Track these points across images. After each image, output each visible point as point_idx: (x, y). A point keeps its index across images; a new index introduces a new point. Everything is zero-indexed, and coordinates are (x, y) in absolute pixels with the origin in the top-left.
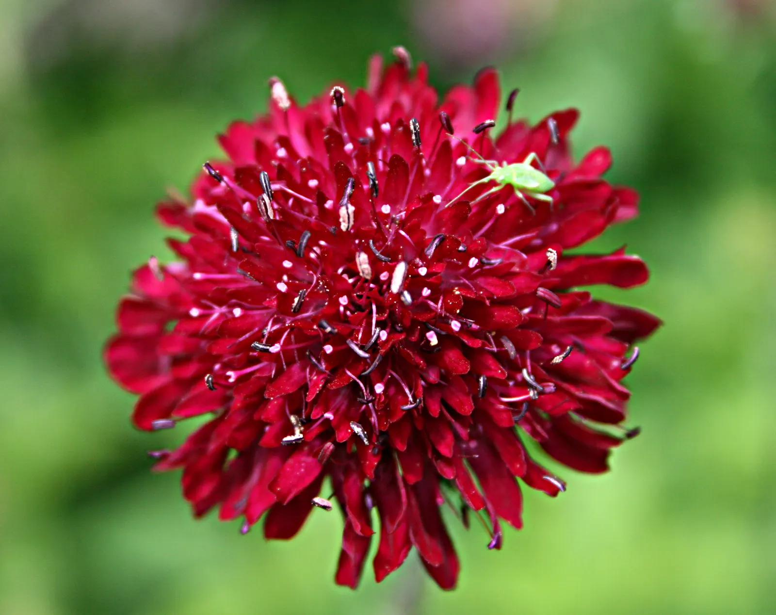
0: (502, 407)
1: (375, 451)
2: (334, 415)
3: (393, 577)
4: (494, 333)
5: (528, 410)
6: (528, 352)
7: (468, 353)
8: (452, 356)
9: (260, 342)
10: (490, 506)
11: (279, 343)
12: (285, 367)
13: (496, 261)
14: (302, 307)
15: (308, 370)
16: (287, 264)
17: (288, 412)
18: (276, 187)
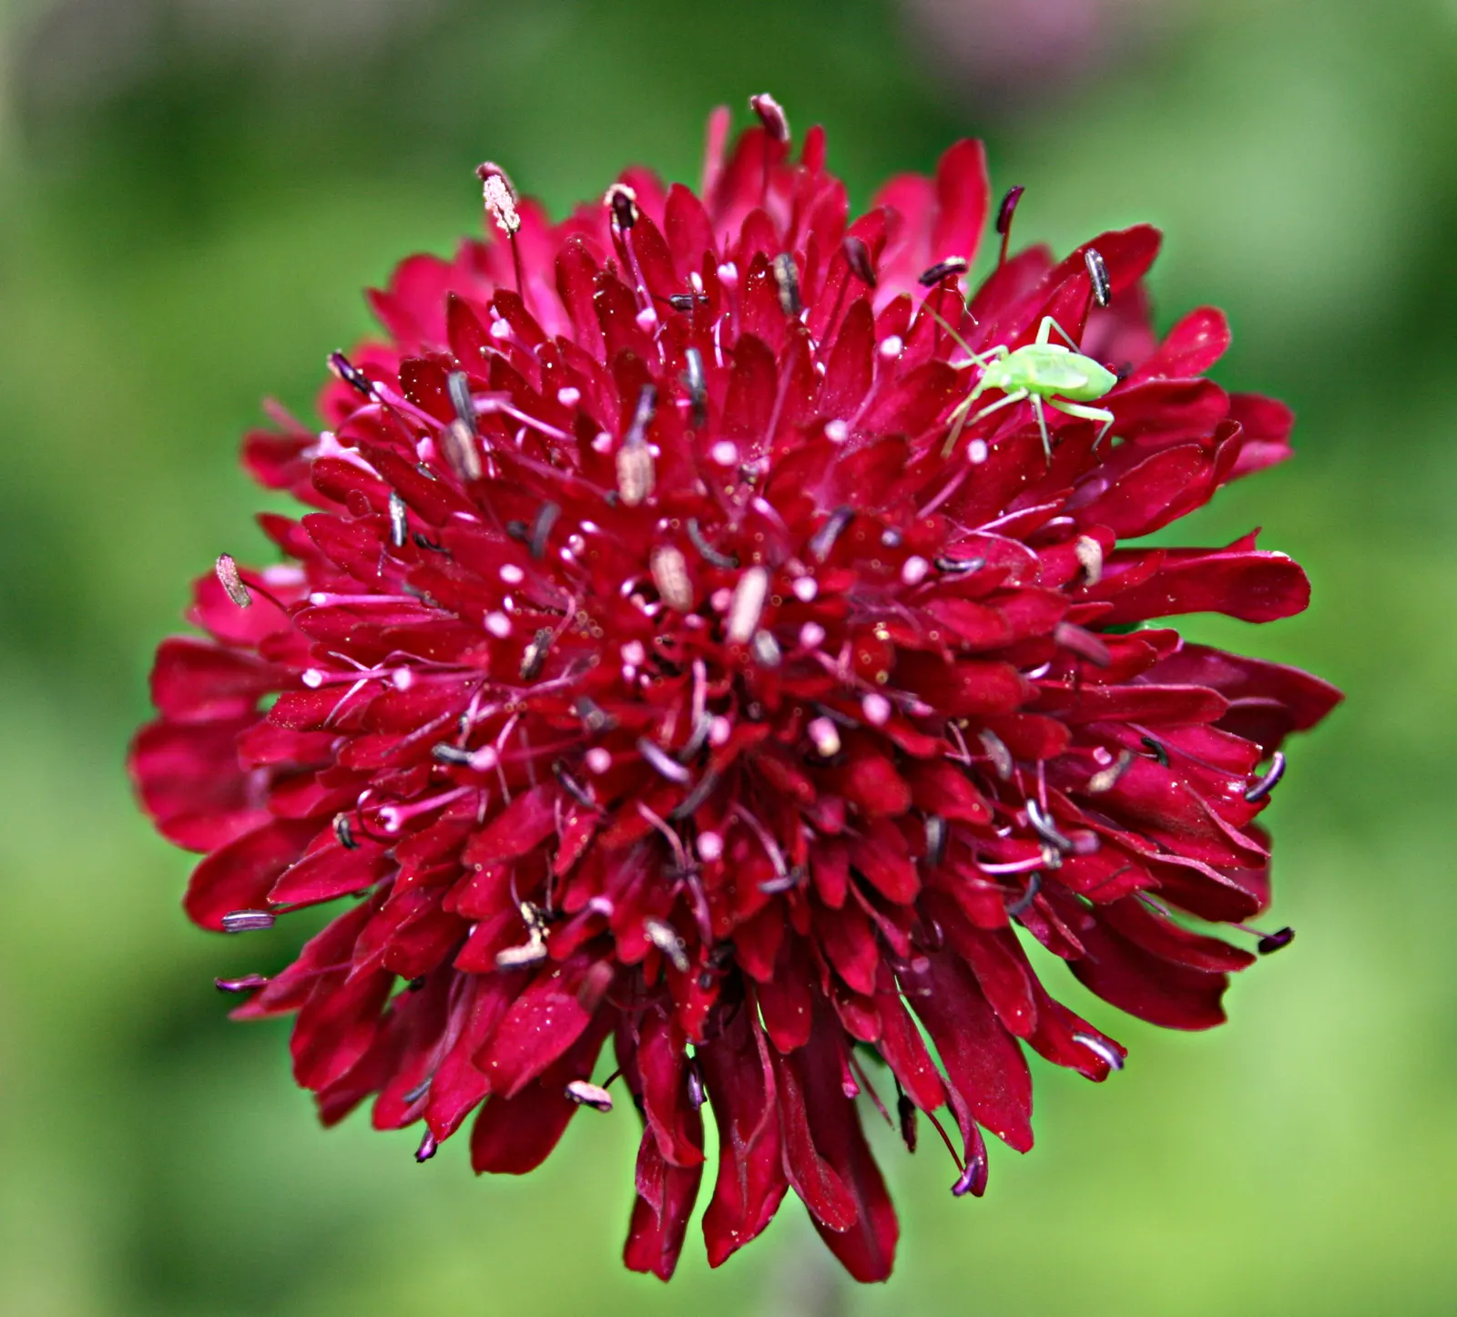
0: (983, 884)
1: (705, 980)
2: (615, 901)
3: (746, 1254)
4: (964, 723)
5: (1041, 888)
6: (1041, 764)
7: (907, 766)
8: (872, 775)
9: (452, 743)
10: (957, 1099)
11: (494, 745)
12: (507, 797)
13: (971, 565)
14: (544, 667)
15: (558, 804)
16: (511, 574)
17: (515, 895)
18: (487, 404)
